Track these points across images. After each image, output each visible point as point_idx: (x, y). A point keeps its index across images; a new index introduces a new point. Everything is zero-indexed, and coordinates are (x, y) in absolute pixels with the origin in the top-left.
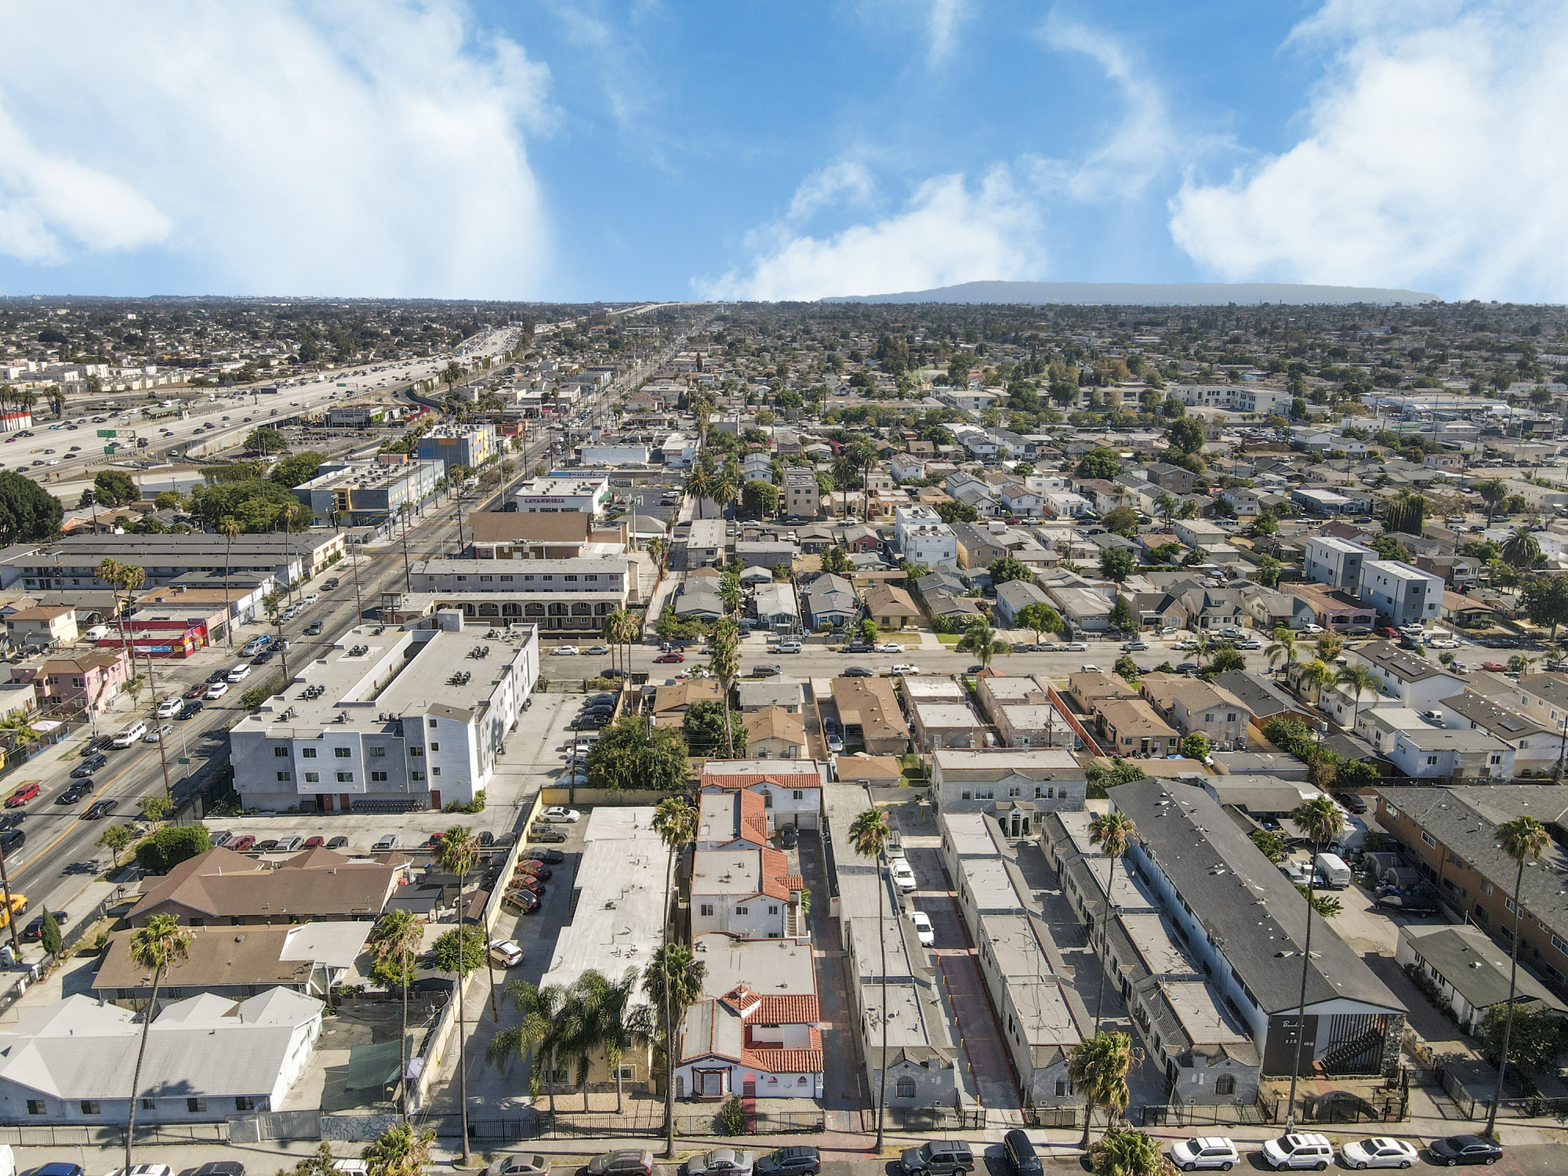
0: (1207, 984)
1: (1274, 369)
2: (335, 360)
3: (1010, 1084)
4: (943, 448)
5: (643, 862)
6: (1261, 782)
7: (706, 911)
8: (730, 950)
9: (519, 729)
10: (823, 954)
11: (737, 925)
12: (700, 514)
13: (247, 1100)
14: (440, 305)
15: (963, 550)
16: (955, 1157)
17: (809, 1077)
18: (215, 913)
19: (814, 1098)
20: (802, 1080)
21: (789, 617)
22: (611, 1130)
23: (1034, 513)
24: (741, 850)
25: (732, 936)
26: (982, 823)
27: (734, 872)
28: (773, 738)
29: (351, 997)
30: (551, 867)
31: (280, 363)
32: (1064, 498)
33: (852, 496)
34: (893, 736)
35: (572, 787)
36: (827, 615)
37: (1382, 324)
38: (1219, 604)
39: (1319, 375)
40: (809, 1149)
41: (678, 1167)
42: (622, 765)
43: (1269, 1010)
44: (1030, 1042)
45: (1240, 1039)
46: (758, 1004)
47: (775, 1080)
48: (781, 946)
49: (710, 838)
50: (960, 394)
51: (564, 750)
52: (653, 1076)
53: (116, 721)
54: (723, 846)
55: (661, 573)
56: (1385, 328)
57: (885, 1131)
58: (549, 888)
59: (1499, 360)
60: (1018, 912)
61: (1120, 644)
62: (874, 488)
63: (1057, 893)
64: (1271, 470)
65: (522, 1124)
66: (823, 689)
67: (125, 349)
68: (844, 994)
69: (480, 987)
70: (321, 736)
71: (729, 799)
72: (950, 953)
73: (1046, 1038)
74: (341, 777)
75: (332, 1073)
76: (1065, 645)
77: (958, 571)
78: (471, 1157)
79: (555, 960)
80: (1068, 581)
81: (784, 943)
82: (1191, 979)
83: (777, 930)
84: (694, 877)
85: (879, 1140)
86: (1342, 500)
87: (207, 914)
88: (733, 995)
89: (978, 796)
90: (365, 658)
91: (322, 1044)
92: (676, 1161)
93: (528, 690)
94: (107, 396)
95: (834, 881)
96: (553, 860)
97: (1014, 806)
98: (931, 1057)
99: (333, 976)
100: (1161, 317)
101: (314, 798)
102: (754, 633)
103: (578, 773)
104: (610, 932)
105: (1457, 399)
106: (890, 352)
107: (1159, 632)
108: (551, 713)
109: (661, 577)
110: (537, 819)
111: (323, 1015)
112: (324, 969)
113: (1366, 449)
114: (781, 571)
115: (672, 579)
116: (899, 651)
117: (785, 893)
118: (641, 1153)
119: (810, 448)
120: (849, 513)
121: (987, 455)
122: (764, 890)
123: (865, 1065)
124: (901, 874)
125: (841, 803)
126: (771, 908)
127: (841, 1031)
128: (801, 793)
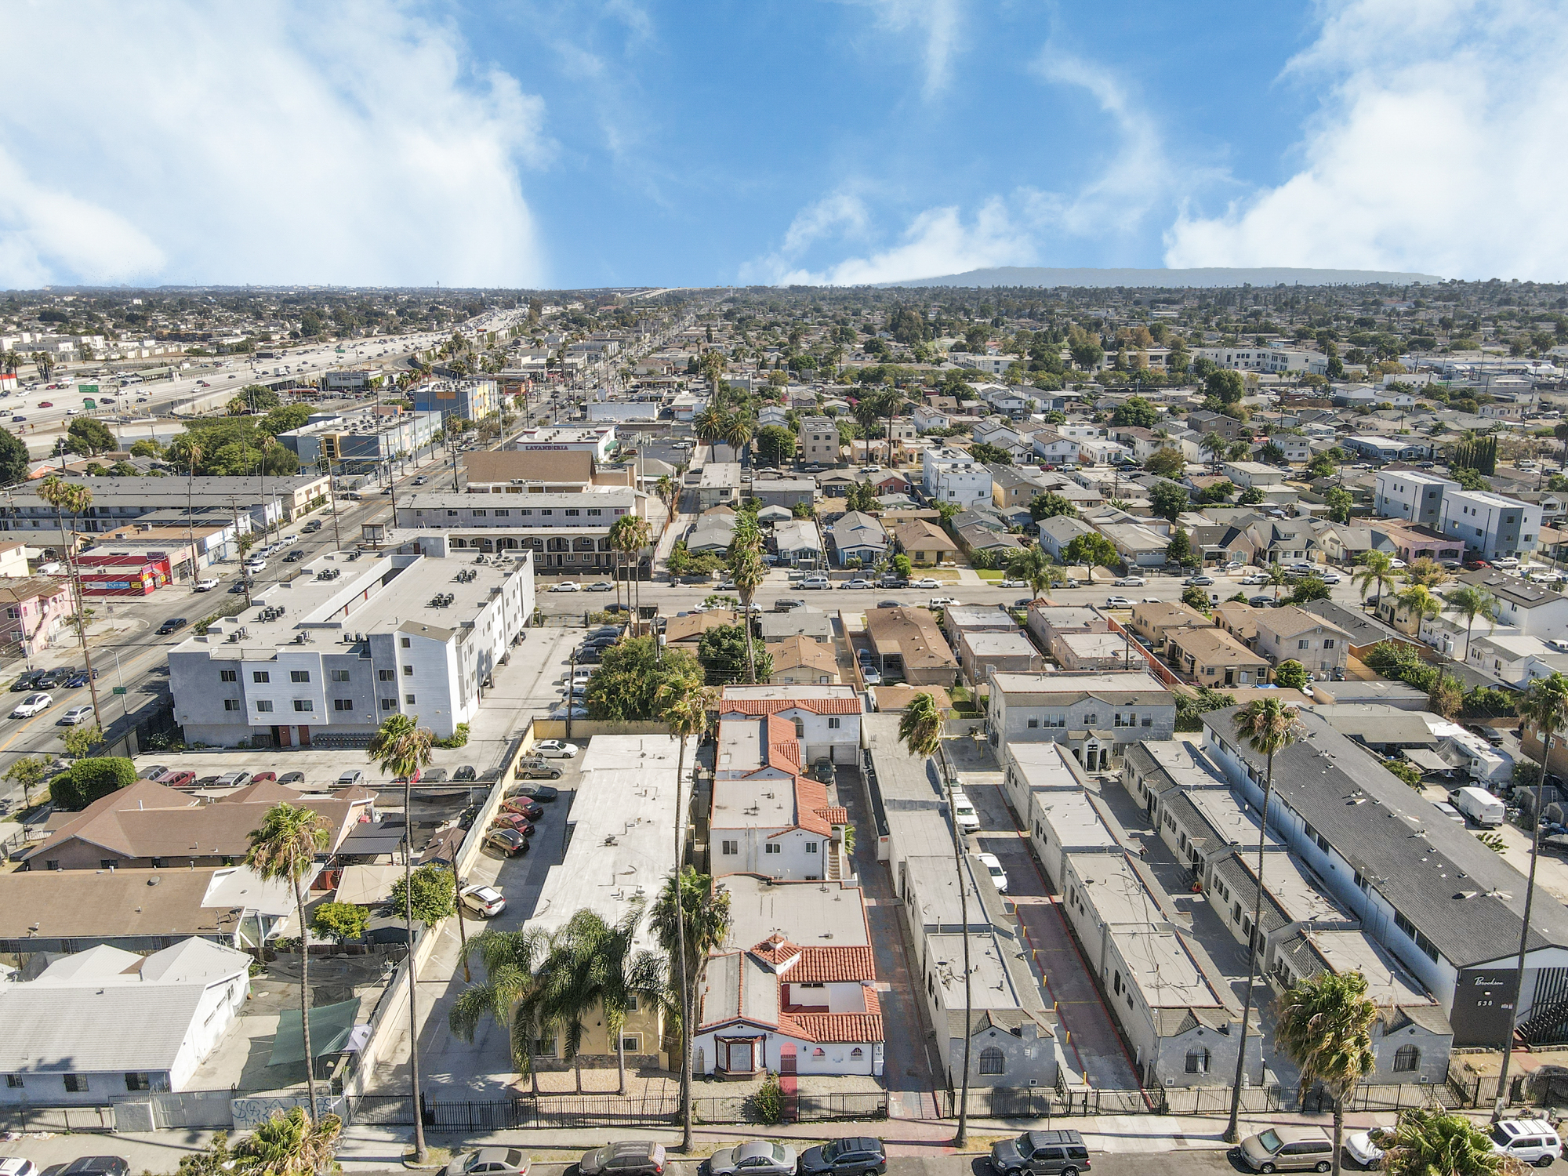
0: (1365, 932)
1: (1301, 336)
2: (337, 335)
3: (1122, 1057)
4: (966, 404)
5: (651, 793)
6: (1378, 710)
7: (729, 848)
8: (759, 894)
9: (510, 663)
10: (873, 902)
11: (769, 865)
12: (713, 458)
13: (139, 1077)
14: (449, 292)
15: (999, 490)
16: (1065, 1153)
17: (866, 1048)
18: (132, 853)
19: (872, 1075)
20: (857, 1053)
21: (813, 553)
22: (609, 1116)
23: (1069, 460)
24: (770, 779)
25: (762, 878)
26: (1055, 752)
27: (763, 803)
28: (801, 667)
29: (287, 951)
30: (543, 806)
31: (282, 338)
32: (1098, 445)
33: (874, 444)
34: (939, 664)
35: (569, 719)
36: (855, 550)
37: (1404, 299)
38: (1289, 537)
39: (1348, 341)
40: (871, 1142)
41: (698, 1164)
42: (627, 692)
43: (1459, 963)
44: (1150, 1004)
45: (1422, 1000)
46: (797, 958)
47: (822, 1054)
48: (823, 890)
49: (732, 767)
50: (979, 358)
51: (562, 683)
52: (665, 1047)
53: (57, 657)
54: (748, 775)
55: (671, 514)
56: (1408, 303)
57: (969, 1117)
58: (539, 828)
59: (1532, 328)
60: (1112, 850)
61: (1182, 580)
62: (897, 438)
63: (1150, 833)
64: (1316, 420)
65: (494, 1108)
66: (854, 622)
67: (126, 327)
68: (899, 949)
69: (451, 940)
70: (275, 658)
71: (754, 726)
72: (1029, 900)
73: (1170, 999)
74: (299, 706)
75: (257, 1043)
76: (1121, 580)
77: (994, 509)
78: (427, 1152)
79: (541, 903)
80: (1117, 517)
81: (826, 886)
82: (1342, 927)
83: (817, 872)
84: (714, 810)
85: (961, 1128)
86: (1400, 446)
87: (122, 855)
88: (766, 947)
89: (1047, 724)
90: (335, 582)
91: (248, 1008)
92: (697, 1156)
93: (521, 622)
94: (100, 365)
95: (881, 817)
96: (546, 797)
97: (1090, 735)
98: (1026, 1022)
99: (268, 927)
100: (1176, 297)
101: (269, 732)
102: (774, 570)
103: (576, 705)
104: (610, 872)
105: (1499, 360)
106: (905, 323)
107: (1223, 568)
108: (548, 647)
109: (671, 518)
110: (528, 754)
111: (252, 973)
112: (256, 917)
113: (1414, 402)
114: (802, 511)
115: (683, 521)
116: (935, 587)
117: (825, 827)
118: (650, 1145)
119: (827, 404)
120: (872, 460)
121: (1013, 410)
122: (800, 823)
123: (933, 1034)
124: (962, 810)
125: (885, 734)
126: (808, 845)
127: (901, 993)
128: (838, 720)
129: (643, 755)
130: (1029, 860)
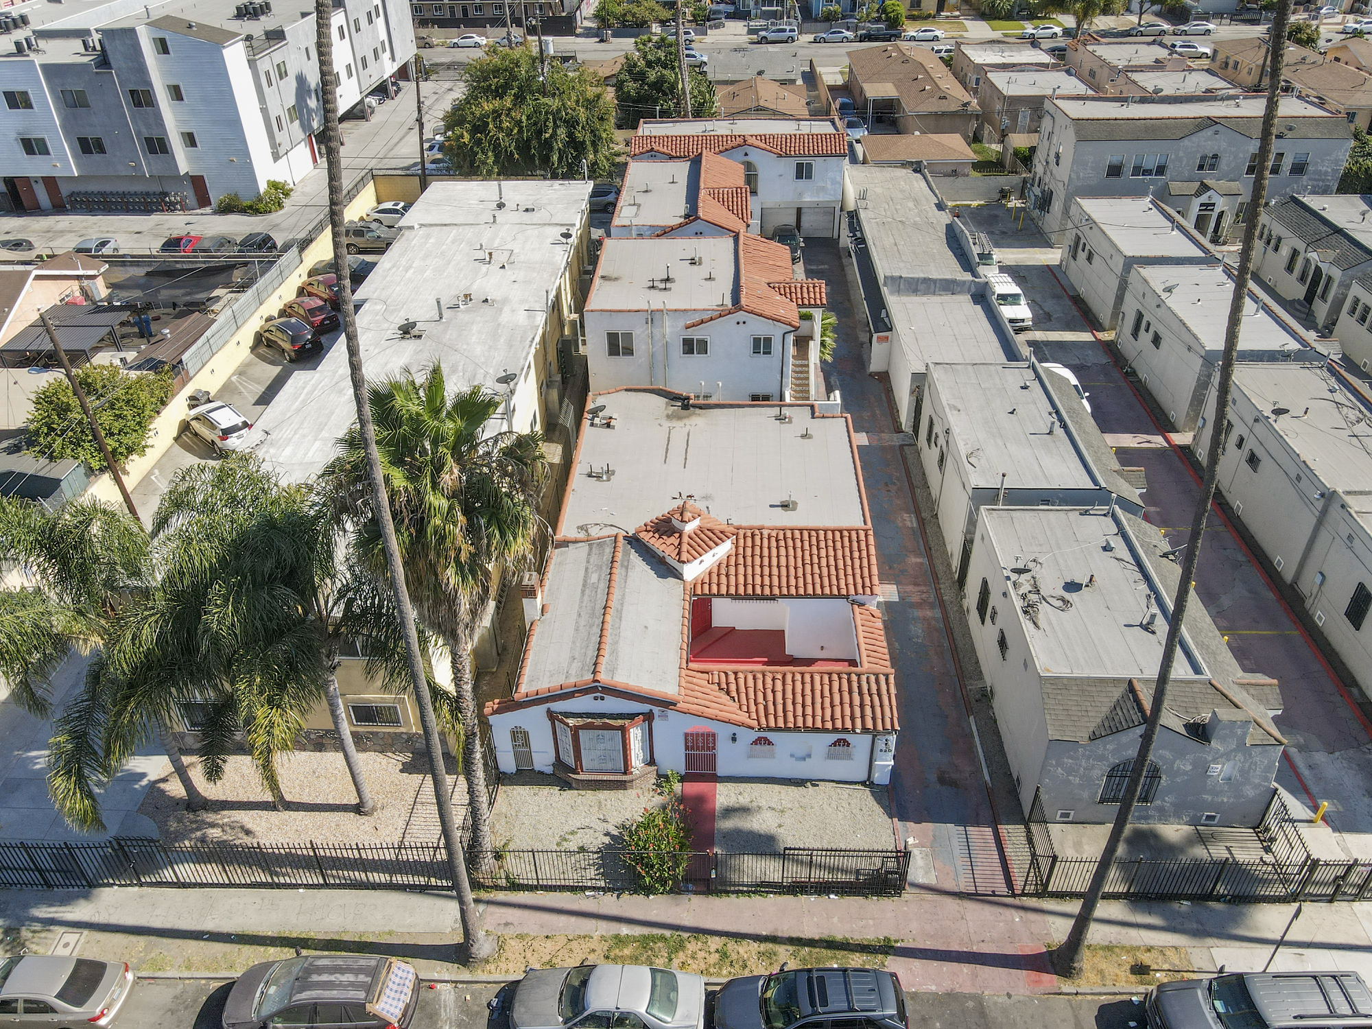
7: (618, 345)
8: (667, 424)
9: (374, 119)
10: (868, 439)
11: (683, 376)
17: (859, 741)
19: (868, 783)
20: (841, 747)
24: (699, 238)
25: (672, 397)
26: (1156, 210)
27: (681, 272)
28: (758, 108)
34: (954, 107)
35: (422, 174)
42: (499, 128)
46: (725, 549)
47: (768, 745)
48: (780, 418)
49: (638, 222)
54: (665, 232)
60: (1302, 358)
66: (831, 75)
68: (910, 521)
71: (680, 169)
72: (1128, 441)
74: (29, 146)
81: (786, 411)
83: (771, 388)
84: (597, 281)
88: (665, 527)
89: (1137, 170)
95: (877, 304)
97: (1205, 188)
98: (1225, 712)
102: (727, 22)
110: (361, 219)
116: (935, 38)
117: (790, 311)
122: (743, 301)
123: (986, 696)
124: (1004, 298)
125: (879, 190)
126: (757, 341)
127: (919, 605)
128: (810, 166)
129: (501, 206)
130: (1116, 374)
